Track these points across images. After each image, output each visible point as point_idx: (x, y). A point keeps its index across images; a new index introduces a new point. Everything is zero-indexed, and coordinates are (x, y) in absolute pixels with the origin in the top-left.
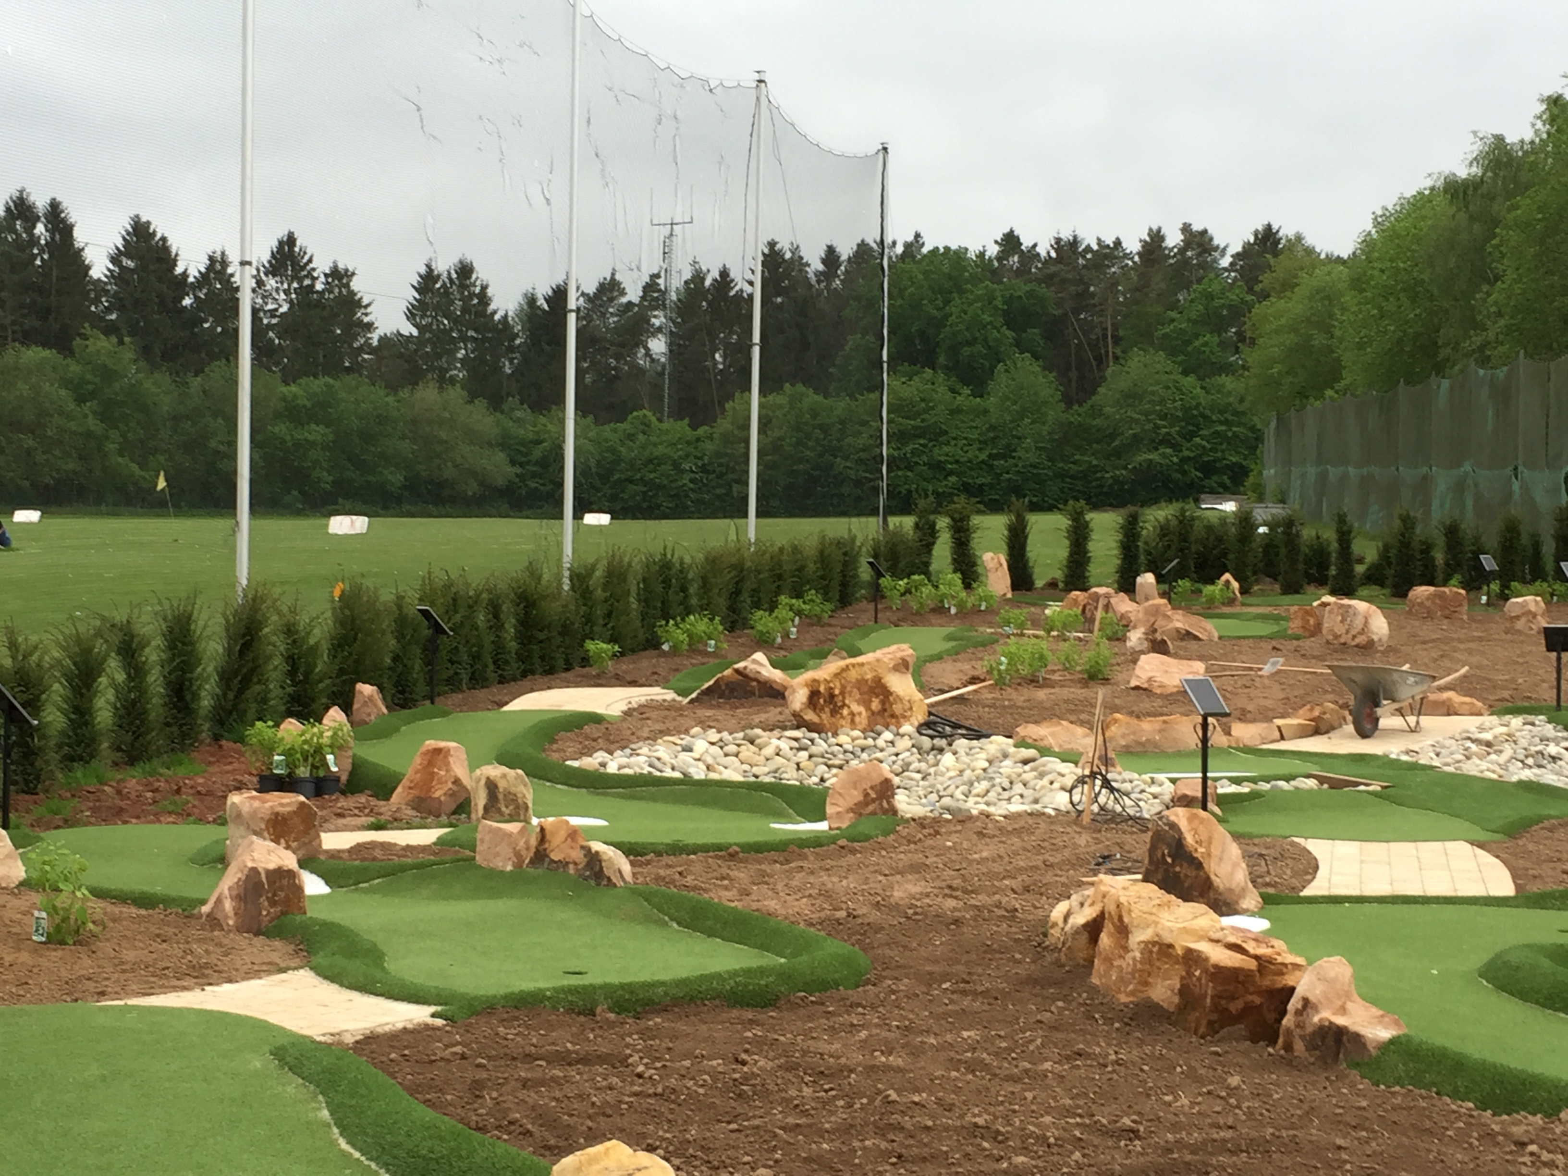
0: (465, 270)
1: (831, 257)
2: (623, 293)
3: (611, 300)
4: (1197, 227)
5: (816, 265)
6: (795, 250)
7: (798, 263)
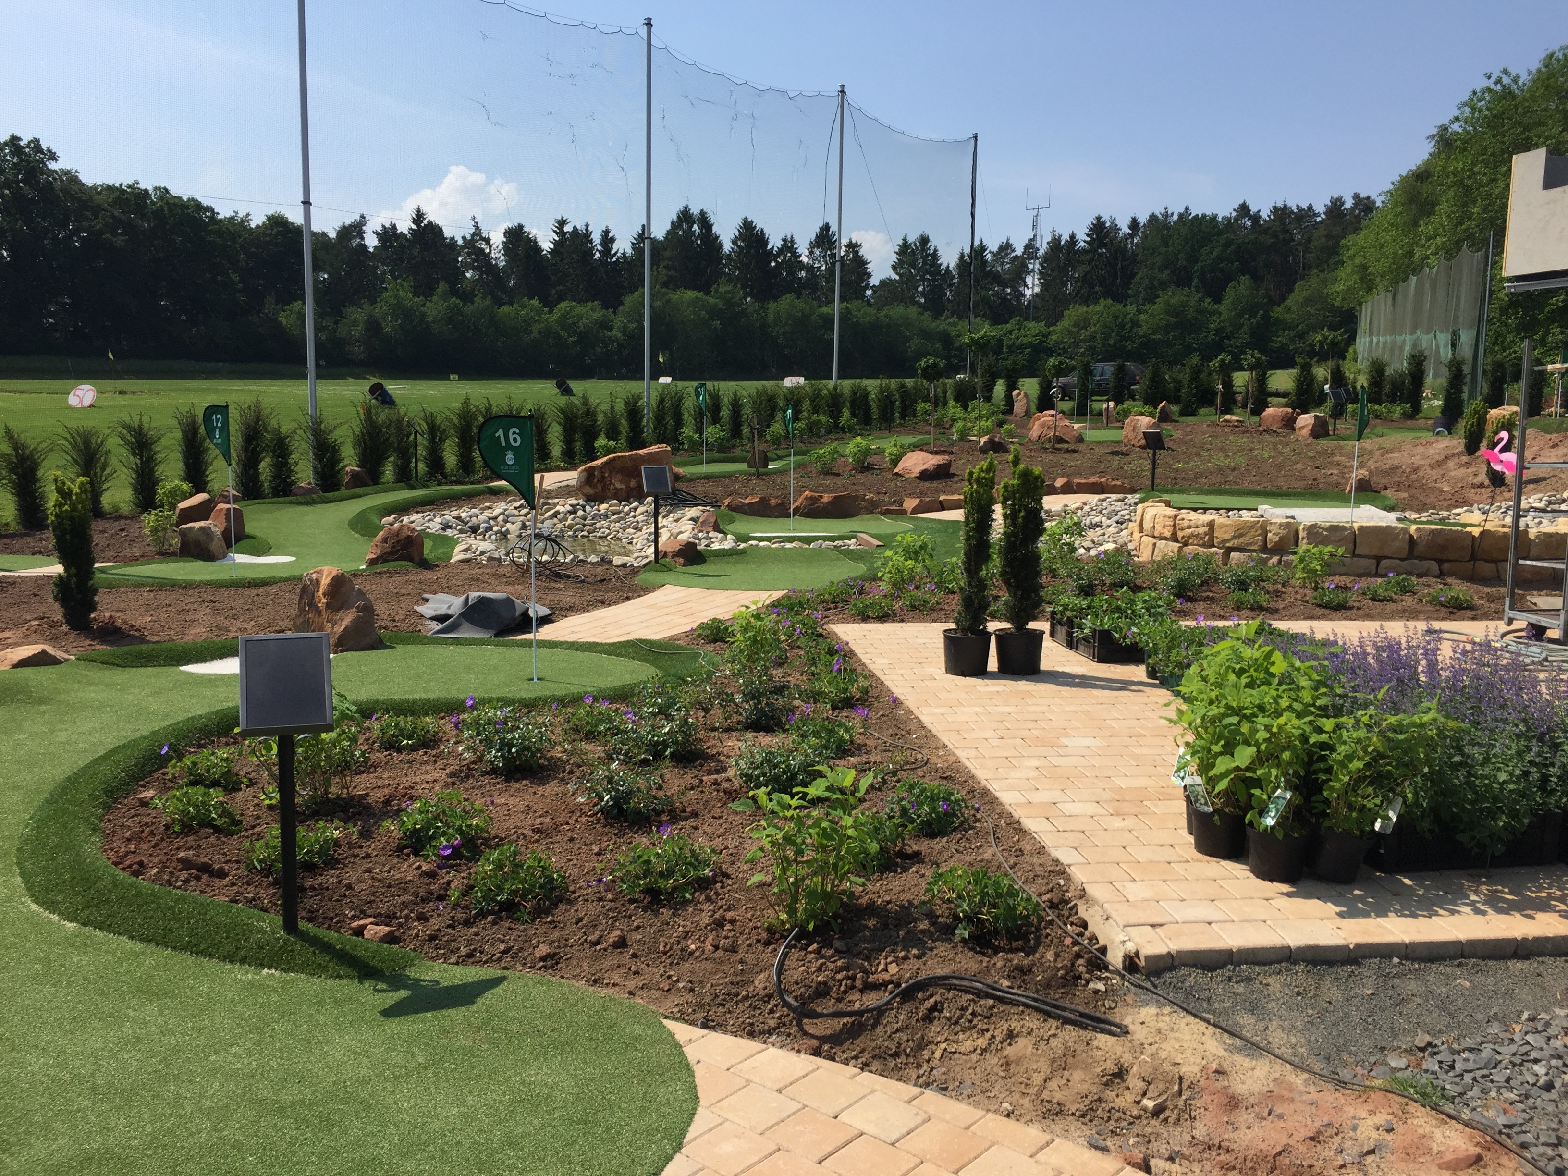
0: (924, 240)
1: (1134, 224)
2: (1013, 251)
3: (1007, 255)
4: (1363, 195)
5: (1125, 229)
6: (1113, 221)
7: (1115, 228)
